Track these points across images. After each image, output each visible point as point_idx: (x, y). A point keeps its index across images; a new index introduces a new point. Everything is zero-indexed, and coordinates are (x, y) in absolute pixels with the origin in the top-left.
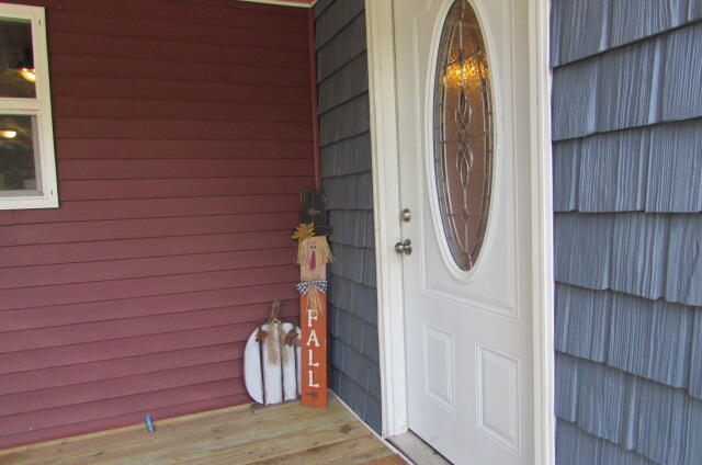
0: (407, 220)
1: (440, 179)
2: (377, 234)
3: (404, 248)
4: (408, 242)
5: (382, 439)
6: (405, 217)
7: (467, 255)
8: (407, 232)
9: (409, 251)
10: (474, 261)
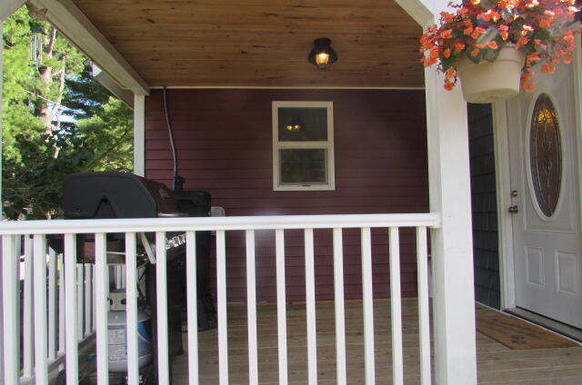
0: (515, 196)
1: (534, 175)
2: (498, 203)
3: (513, 210)
4: (516, 207)
5: (501, 311)
6: (514, 194)
7: (549, 208)
8: (515, 202)
9: (516, 212)
10: (553, 211)
